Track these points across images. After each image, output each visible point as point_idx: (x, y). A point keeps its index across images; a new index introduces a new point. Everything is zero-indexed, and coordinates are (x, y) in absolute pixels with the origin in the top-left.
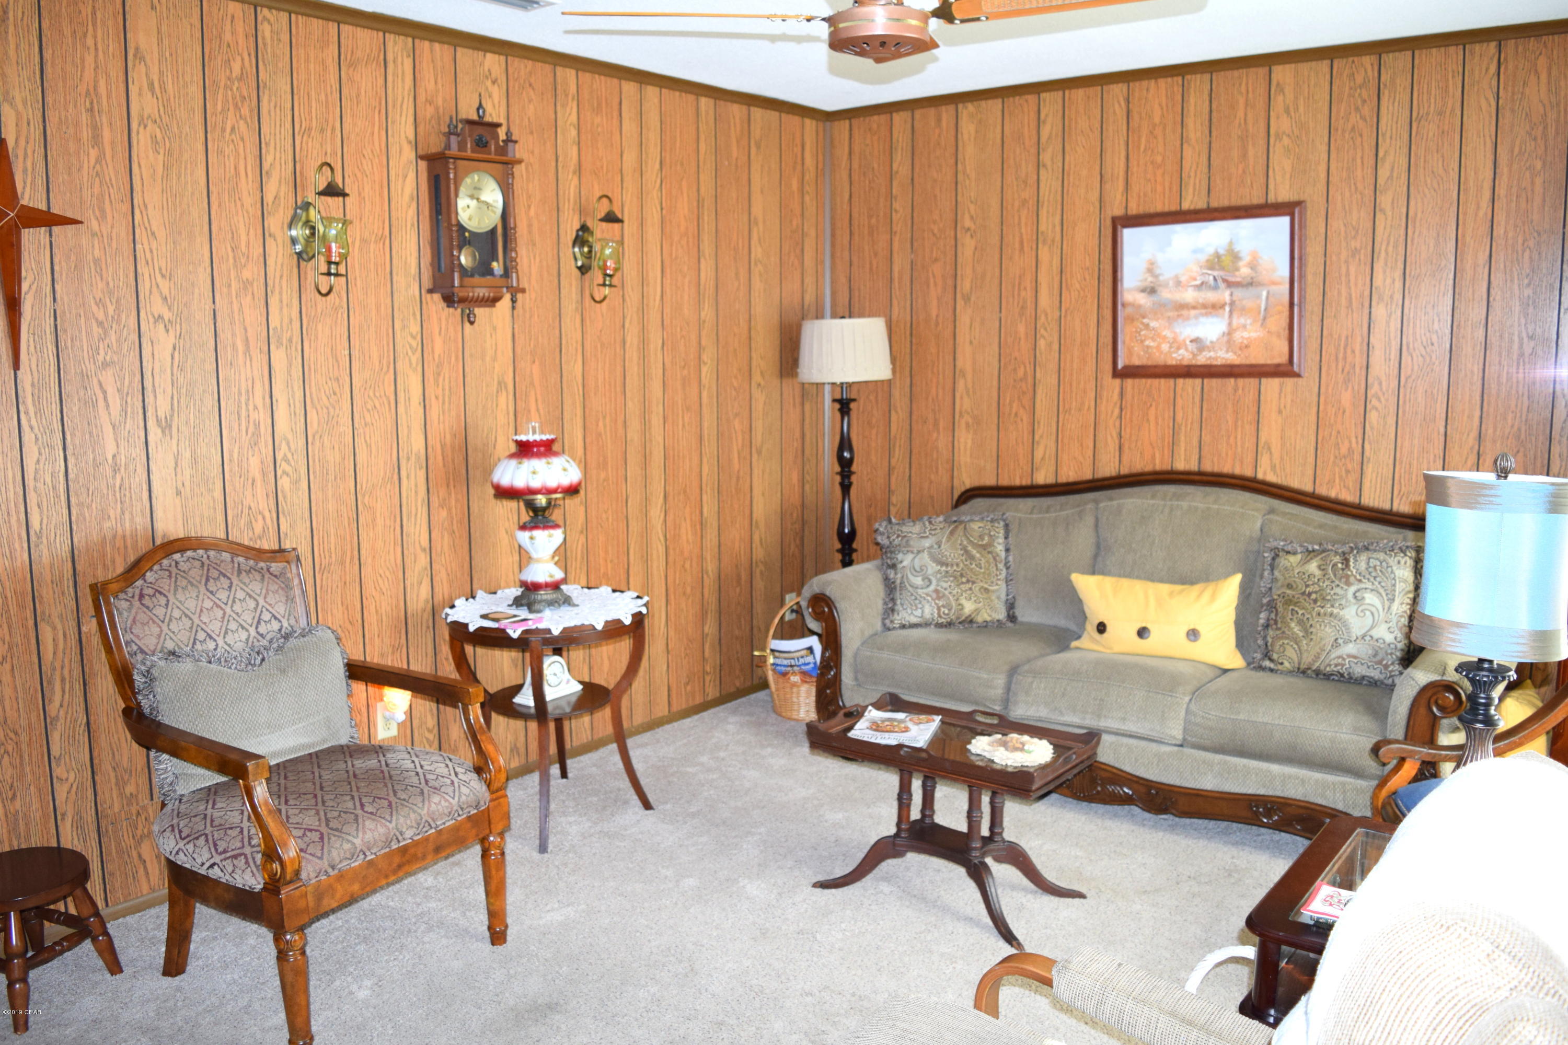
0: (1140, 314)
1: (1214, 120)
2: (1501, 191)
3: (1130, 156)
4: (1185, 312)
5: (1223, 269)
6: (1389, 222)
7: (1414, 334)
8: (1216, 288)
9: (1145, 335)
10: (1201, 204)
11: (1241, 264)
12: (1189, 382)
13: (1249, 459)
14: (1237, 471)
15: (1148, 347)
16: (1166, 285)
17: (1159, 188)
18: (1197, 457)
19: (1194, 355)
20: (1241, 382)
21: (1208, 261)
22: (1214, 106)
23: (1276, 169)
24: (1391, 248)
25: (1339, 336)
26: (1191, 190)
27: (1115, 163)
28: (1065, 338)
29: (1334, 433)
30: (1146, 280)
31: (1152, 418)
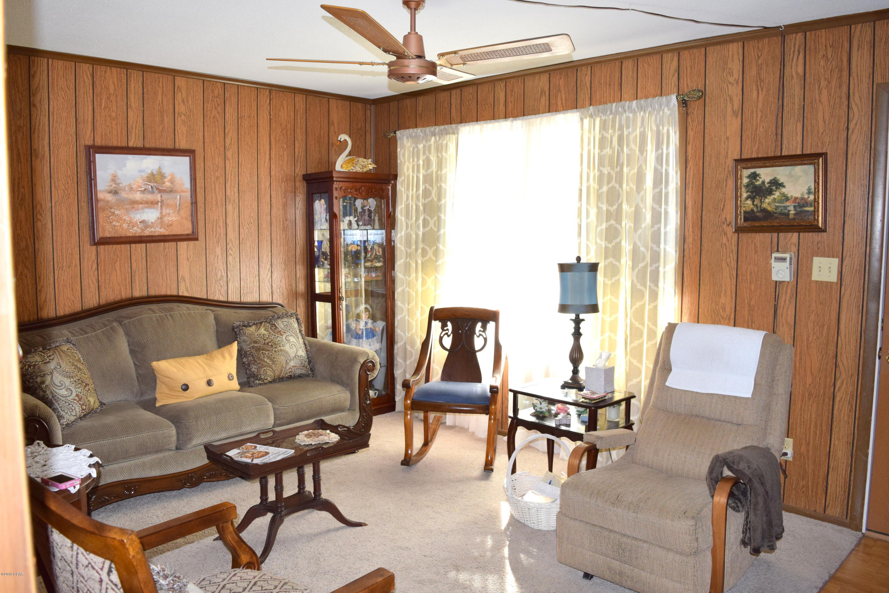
0: (109, 206)
1: (145, 98)
2: (273, 156)
3: (95, 110)
4: (136, 206)
5: (156, 182)
6: (231, 165)
7: (244, 218)
8: (152, 192)
9: (112, 219)
10: (140, 145)
11: (166, 180)
12: (138, 245)
13: (175, 285)
14: (169, 293)
15: (115, 226)
16: (124, 190)
17: (115, 132)
18: (146, 288)
19: (143, 230)
20: (167, 244)
21: (147, 177)
22: (145, 90)
23: (179, 131)
24: (232, 177)
25: (213, 220)
26: (133, 136)
27: (86, 112)
28: (56, 221)
29: (214, 268)
30: (111, 185)
31: (118, 268)
